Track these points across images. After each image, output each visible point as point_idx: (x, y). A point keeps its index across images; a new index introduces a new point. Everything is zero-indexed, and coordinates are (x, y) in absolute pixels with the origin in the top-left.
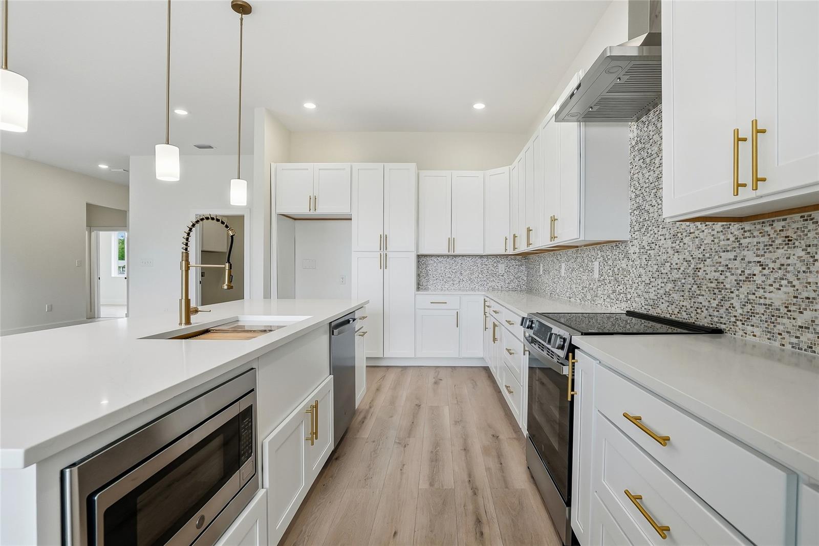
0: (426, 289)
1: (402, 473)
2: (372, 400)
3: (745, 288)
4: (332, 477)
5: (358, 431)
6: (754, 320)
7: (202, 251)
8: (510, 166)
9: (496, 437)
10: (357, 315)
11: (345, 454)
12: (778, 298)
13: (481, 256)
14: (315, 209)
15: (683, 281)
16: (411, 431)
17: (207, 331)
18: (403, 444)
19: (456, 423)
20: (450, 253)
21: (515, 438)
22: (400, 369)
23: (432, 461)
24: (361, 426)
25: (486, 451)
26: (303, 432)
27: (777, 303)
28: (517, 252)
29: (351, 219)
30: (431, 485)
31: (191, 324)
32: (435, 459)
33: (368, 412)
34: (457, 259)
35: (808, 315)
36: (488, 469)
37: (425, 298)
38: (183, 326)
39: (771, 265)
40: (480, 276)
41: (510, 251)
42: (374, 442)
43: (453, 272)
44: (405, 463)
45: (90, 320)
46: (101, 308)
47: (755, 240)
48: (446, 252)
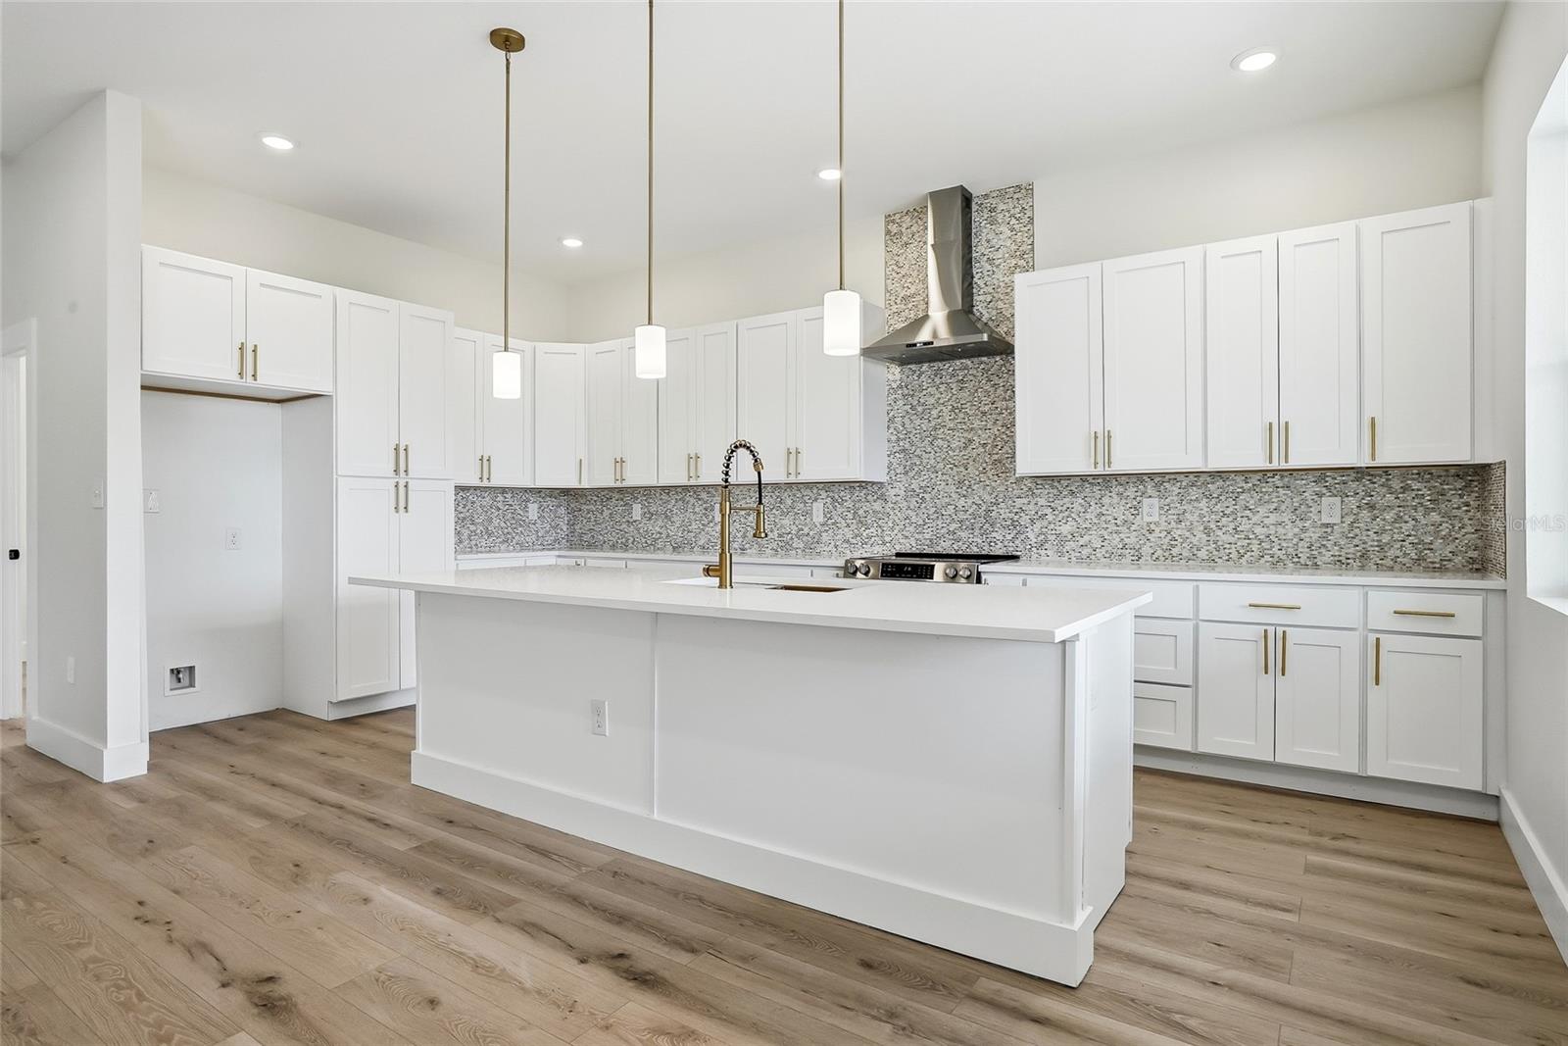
3: (1038, 525)
6: (1047, 546)
12: (1065, 529)
14: (253, 376)
15: (972, 521)
27: (1065, 533)
35: (1087, 538)
39: (1060, 508)
47: (1046, 492)
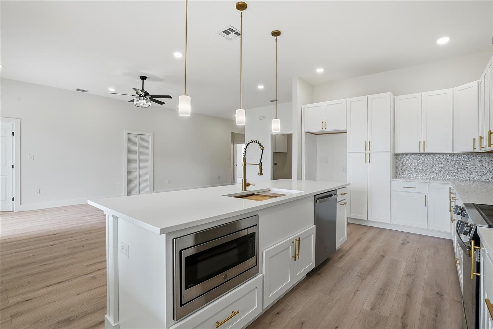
0: (403, 177)
1: (354, 294)
2: (352, 246)
4: (312, 283)
5: (336, 262)
7: (274, 152)
8: (479, 80)
9: (440, 295)
10: (338, 192)
11: (324, 273)
13: (451, 154)
14: (325, 128)
16: (371, 271)
17: (253, 195)
18: (362, 278)
19: (408, 275)
20: (421, 152)
21: (459, 302)
22: (379, 230)
23: (379, 295)
24: (339, 260)
25: (426, 302)
26: (290, 253)
28: (483, 150)
29: (346, 132)
30: (372, 309)
31: (246, 191)
32: (382, 294)
33: (347, 252)
34: (429, 157)
36: (422, 315)
37: (399, 184)
38: (243, 191)
40: (451, 169)
41: (477, 150)
42: (344, 271)
43: (425, 166)
44: (359, 289)
45: (233, 184)
46: (237, 178)
48: (418, 152)
